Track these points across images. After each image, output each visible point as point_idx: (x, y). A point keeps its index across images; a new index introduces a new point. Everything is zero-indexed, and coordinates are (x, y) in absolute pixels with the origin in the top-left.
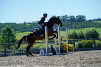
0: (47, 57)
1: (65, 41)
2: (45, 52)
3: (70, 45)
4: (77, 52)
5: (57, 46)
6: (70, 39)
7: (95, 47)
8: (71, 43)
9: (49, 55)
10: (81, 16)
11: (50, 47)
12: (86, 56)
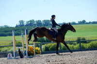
0: (15, 60)
1: (32, 44)
2: (13, 56)
3: (37, 48)
4: (44, 55)
5: (25, 49)
6: (37, 42)
7: (61, 50)
8: (38, 47)
9: (17, 59)
10: (47, 21)
11: (18, 51)
12: (52, 58)
